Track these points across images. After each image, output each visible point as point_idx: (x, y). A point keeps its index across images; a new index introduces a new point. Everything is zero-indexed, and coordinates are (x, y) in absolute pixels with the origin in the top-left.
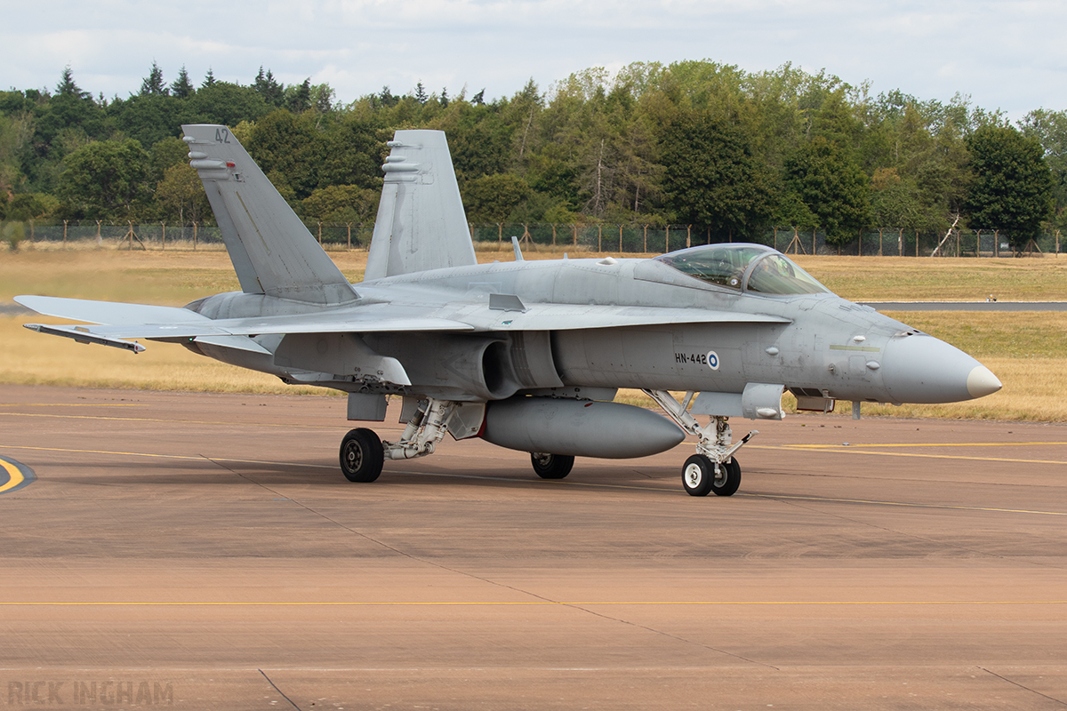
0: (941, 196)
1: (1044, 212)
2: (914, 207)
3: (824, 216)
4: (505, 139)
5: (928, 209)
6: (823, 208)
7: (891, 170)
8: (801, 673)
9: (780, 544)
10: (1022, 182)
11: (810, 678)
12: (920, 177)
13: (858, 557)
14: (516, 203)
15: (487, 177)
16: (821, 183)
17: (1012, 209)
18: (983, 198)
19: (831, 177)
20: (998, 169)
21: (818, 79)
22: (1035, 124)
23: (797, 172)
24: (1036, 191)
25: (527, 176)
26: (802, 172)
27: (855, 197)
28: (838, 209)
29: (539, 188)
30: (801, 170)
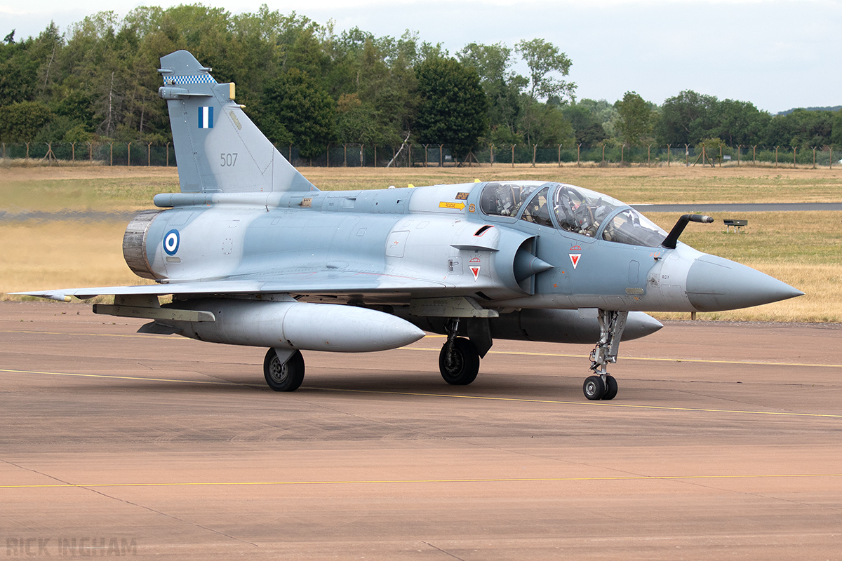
0: (396, 116)
1: (481, 129)
2: (373, 126)
3: (298, 134)
4: (32, 73)
5: (384, 127)
6: (298, 128)
7: (354, 95)
8: (276, 549)
9: (260, 428)
10: (462, 105)
11: (283, 553)
12: (378, 100)
13: (325, 439)
14: (41, 125)
15: (17, 104)
16: (296, 107)
17: (454, 127)
18: (431, 118)
19: (304, 102)
20: (443, 93)
21: (291, 19)
22: (472, 56)
23: (275, 98)
24: (473, 111)
25: (50, 103)
26: (279, 98)
27: (323, 118)
28: (310, 128)
29: (61, 112)
30: (279, 96)
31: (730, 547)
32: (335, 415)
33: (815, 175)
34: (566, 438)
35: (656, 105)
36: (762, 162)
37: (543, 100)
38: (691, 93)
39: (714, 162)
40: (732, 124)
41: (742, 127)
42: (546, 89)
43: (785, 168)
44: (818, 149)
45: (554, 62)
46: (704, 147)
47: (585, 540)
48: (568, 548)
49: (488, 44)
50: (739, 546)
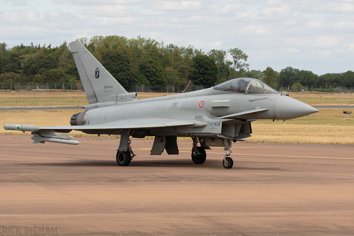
0: (185, 75)
1: (216, 79)
2: (177, 78)
3: (151, 81)
4: (57, 59)
5: (182, 79)
6: (151, 79)
7: (172, 67)
8: (143, 216)
9: (137, 178)
10: (209, 71)
11: (146, 217)
12: (179, 69)
13: (160, 181)
14: (61, 77)
15: (52, 70)
16: (150, 71)
17: (206, 79)
18: (198, 75)
19: (153, 70)
20: (202, 67)
21: (149, 41)
22: (213, 54)
23: (143, 68)
24: (213, 73)
25: (63, 70)
26: (144, 68)
27: (160, 75)
28: (155, 79)
29: (67, 73)
30: (144, 67)
31: (304, 216)
32: (164, 174)
33: (334, 96)
34: (246, 181)
35: (277, 72)
36: (315, 92)
37: (238, 70)
38: (290, 67)
39: (298, 92)
40: (305, 79)
41: (308, 80)
42: (239, 66)
43: (323, 94)
44: (335, 87)
45: (241, 56)
46: (295, 86)
47: (252, 214)
48: (247, 216)
49: (219, 50)
50: (307, 216)
